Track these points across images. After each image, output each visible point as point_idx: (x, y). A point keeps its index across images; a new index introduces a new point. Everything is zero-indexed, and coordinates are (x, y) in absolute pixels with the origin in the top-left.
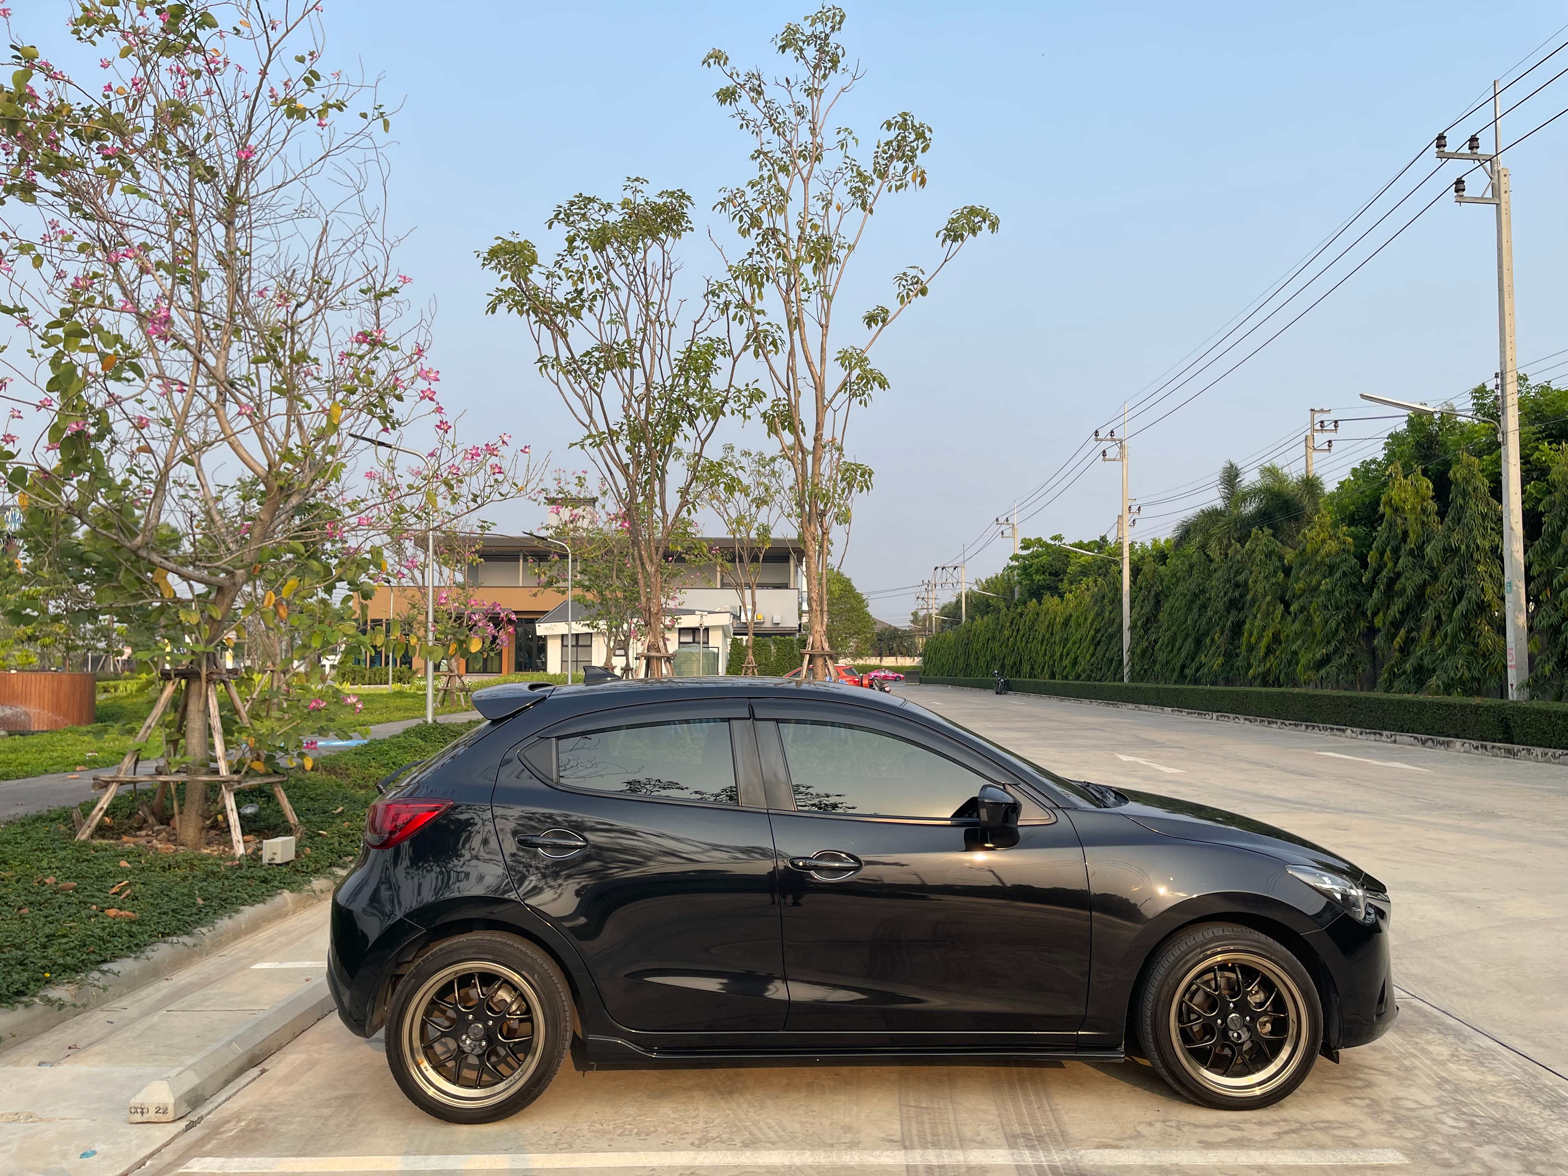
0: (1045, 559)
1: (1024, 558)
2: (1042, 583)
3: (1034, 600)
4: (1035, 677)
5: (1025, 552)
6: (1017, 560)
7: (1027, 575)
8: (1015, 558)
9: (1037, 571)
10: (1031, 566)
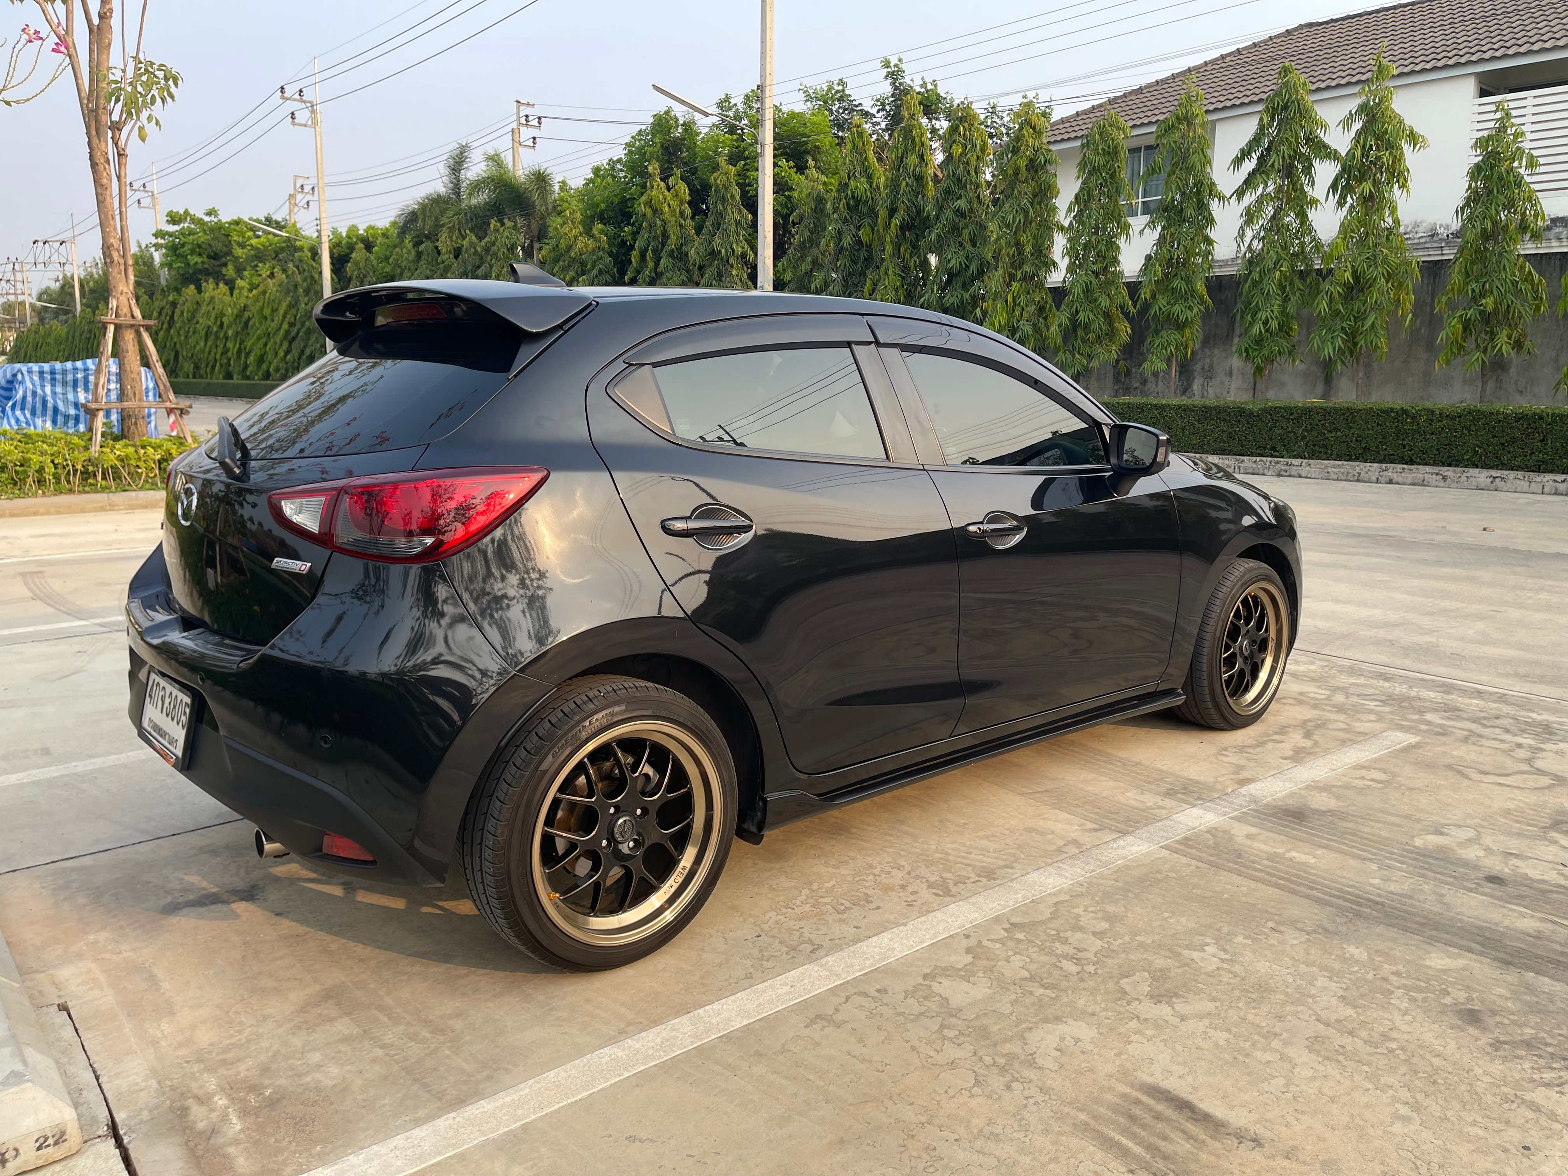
0: (202, 238)
1: (171, 235)
2: (199, 266)
3: (192, 287)
4: (201, 377)
5: (172, 228)
6: (163, 238)
7: (178, 256)
8: (159, 234)
9: (193, 252)
10: (183, 245)
